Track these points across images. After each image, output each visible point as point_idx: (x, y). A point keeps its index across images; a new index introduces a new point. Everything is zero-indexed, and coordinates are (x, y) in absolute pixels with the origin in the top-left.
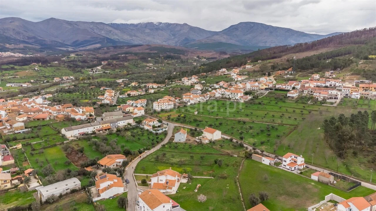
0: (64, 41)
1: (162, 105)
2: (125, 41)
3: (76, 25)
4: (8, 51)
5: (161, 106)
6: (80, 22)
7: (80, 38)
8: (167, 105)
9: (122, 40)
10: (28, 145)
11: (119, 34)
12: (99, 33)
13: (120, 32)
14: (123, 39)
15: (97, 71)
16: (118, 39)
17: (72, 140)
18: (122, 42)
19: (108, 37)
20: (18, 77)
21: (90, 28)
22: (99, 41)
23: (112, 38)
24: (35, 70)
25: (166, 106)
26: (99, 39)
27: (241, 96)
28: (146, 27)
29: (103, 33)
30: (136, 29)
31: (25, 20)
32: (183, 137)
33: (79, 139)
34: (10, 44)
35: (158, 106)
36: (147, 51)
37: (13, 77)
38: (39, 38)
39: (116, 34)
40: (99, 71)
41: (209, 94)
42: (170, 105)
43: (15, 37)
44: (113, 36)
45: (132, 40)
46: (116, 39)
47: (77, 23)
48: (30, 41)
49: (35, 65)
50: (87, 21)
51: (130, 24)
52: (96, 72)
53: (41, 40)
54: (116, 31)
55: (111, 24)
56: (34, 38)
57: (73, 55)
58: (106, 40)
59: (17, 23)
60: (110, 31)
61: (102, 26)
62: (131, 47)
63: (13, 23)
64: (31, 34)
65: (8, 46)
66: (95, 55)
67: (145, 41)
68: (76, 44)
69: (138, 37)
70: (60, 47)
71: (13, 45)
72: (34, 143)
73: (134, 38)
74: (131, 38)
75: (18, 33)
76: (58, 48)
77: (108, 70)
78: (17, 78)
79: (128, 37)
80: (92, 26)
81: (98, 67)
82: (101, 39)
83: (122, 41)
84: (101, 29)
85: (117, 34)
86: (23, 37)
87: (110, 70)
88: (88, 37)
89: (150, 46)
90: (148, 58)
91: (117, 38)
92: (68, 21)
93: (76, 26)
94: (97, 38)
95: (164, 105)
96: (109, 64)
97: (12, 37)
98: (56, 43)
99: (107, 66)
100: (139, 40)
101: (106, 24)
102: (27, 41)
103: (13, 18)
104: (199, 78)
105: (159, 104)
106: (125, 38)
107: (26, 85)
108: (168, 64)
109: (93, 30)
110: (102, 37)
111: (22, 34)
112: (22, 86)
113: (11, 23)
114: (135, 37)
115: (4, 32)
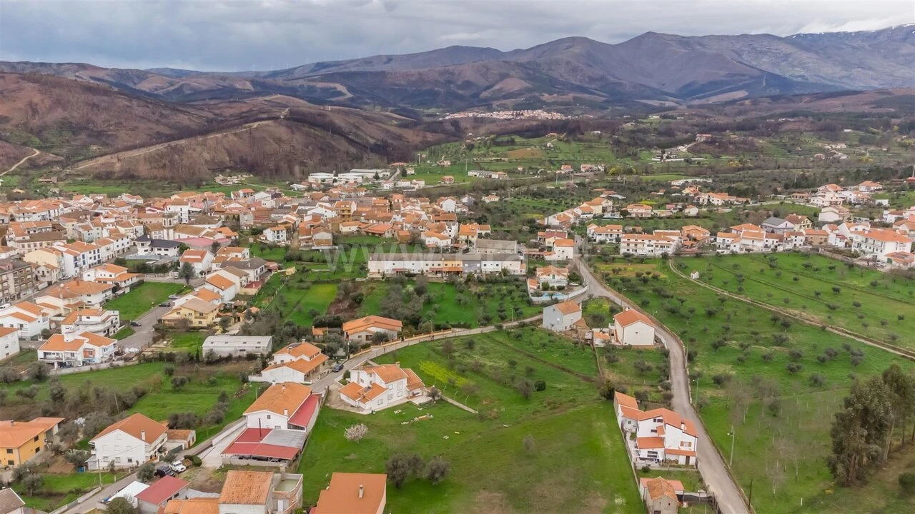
0: (663, 85)
1: (640, 243)
2: (822, 80)
3: (700, 44)
4: (539, 109)
5: (636, 245)
6: (710, 37)
7: (700, 75)
8: (652, 246)
9: (812, 80)
10: (304, 271)
11: (809, 63)
12: (754, 63)
13: (815, 56)
14: (818, 76)
15: (672, 157)
16: (803, 77)
17: (373, 278)
18: (813, 84)
19: (777, 72)
20: (506, 159)
21: (734, 51)
22: (747, 82)
23: (787, 75)
24: (546, 146)
25: (651, 248)
26: (747, 78)
27: (898, 251)
28: (904, 40)
29: (765, 64)
30: (870, 46)
31: (594, 41)
32: (558, 319)
33: (386, 280)
34: (551, 94)
35: (628, 245)
36: (867, 107)
37: (497, 160)
38: (612, 79)
39: (802, 65)
40: (676, 158)
41: (804, 233)
42: (662, 247)
43: (566, 79)
44: (790, 69)
45: (848, 77)
46: (798, 77)
47: (702, 41)
48: (593, 86)
49: (554, 136)
50: (730, 35)
51: (855, 33)
52: (668, 157)
53: (614, 83)
54: (804, 56)
55: (798, 35)
56: (602, 78)
57: (655, 117)
58: (766, 80)
59: (577, 50)
60: (787, 56)
61: (765, 43)
62: (823, 98)
63: (571, 49)
64: (597, 72)
65: (546, 97)
66: (706, 117)
67: (891, 78)
68: (689, 92)
69: (870, 69)
70: (648, 98)
71: (555, 95)
72: (316, 271)
73: (855, 71)
74: (844, 73)
75: (574, 70)
76: (644, 101)
77: (702, 155)
78: (504, 161)
79: (838, 69)
80: (738, 46)
81: (680, 148)
82: (752, 77)
83: (814, 81)
84: (760, 52)
85: (805, 64)
86: (582, 78)
87: (708, 155)
88: (721, 74)
89: (889, 93)
90: (843, 129)
91: (803, 73)
92: (684, 37)
93: (698, 47)
94: (744, 75)
95: (646, 245)
96: (711, 142)
97: (561, 79)
98: (642, 88)
99: (705, 146)
100: (872, 78)
101: (779, 39)
102: (586, 86)
103: (573, 39)
104: (884, 189)
105: (631, 240)
106: (828, 72)
107: (497, 177)
108: (902, 146)
109: (740, 55)
110: (756, 73)
111: (582, 70)
112: (490, 177)
113: (567, 49)
114: (860, 69)
115: (550, 69)
